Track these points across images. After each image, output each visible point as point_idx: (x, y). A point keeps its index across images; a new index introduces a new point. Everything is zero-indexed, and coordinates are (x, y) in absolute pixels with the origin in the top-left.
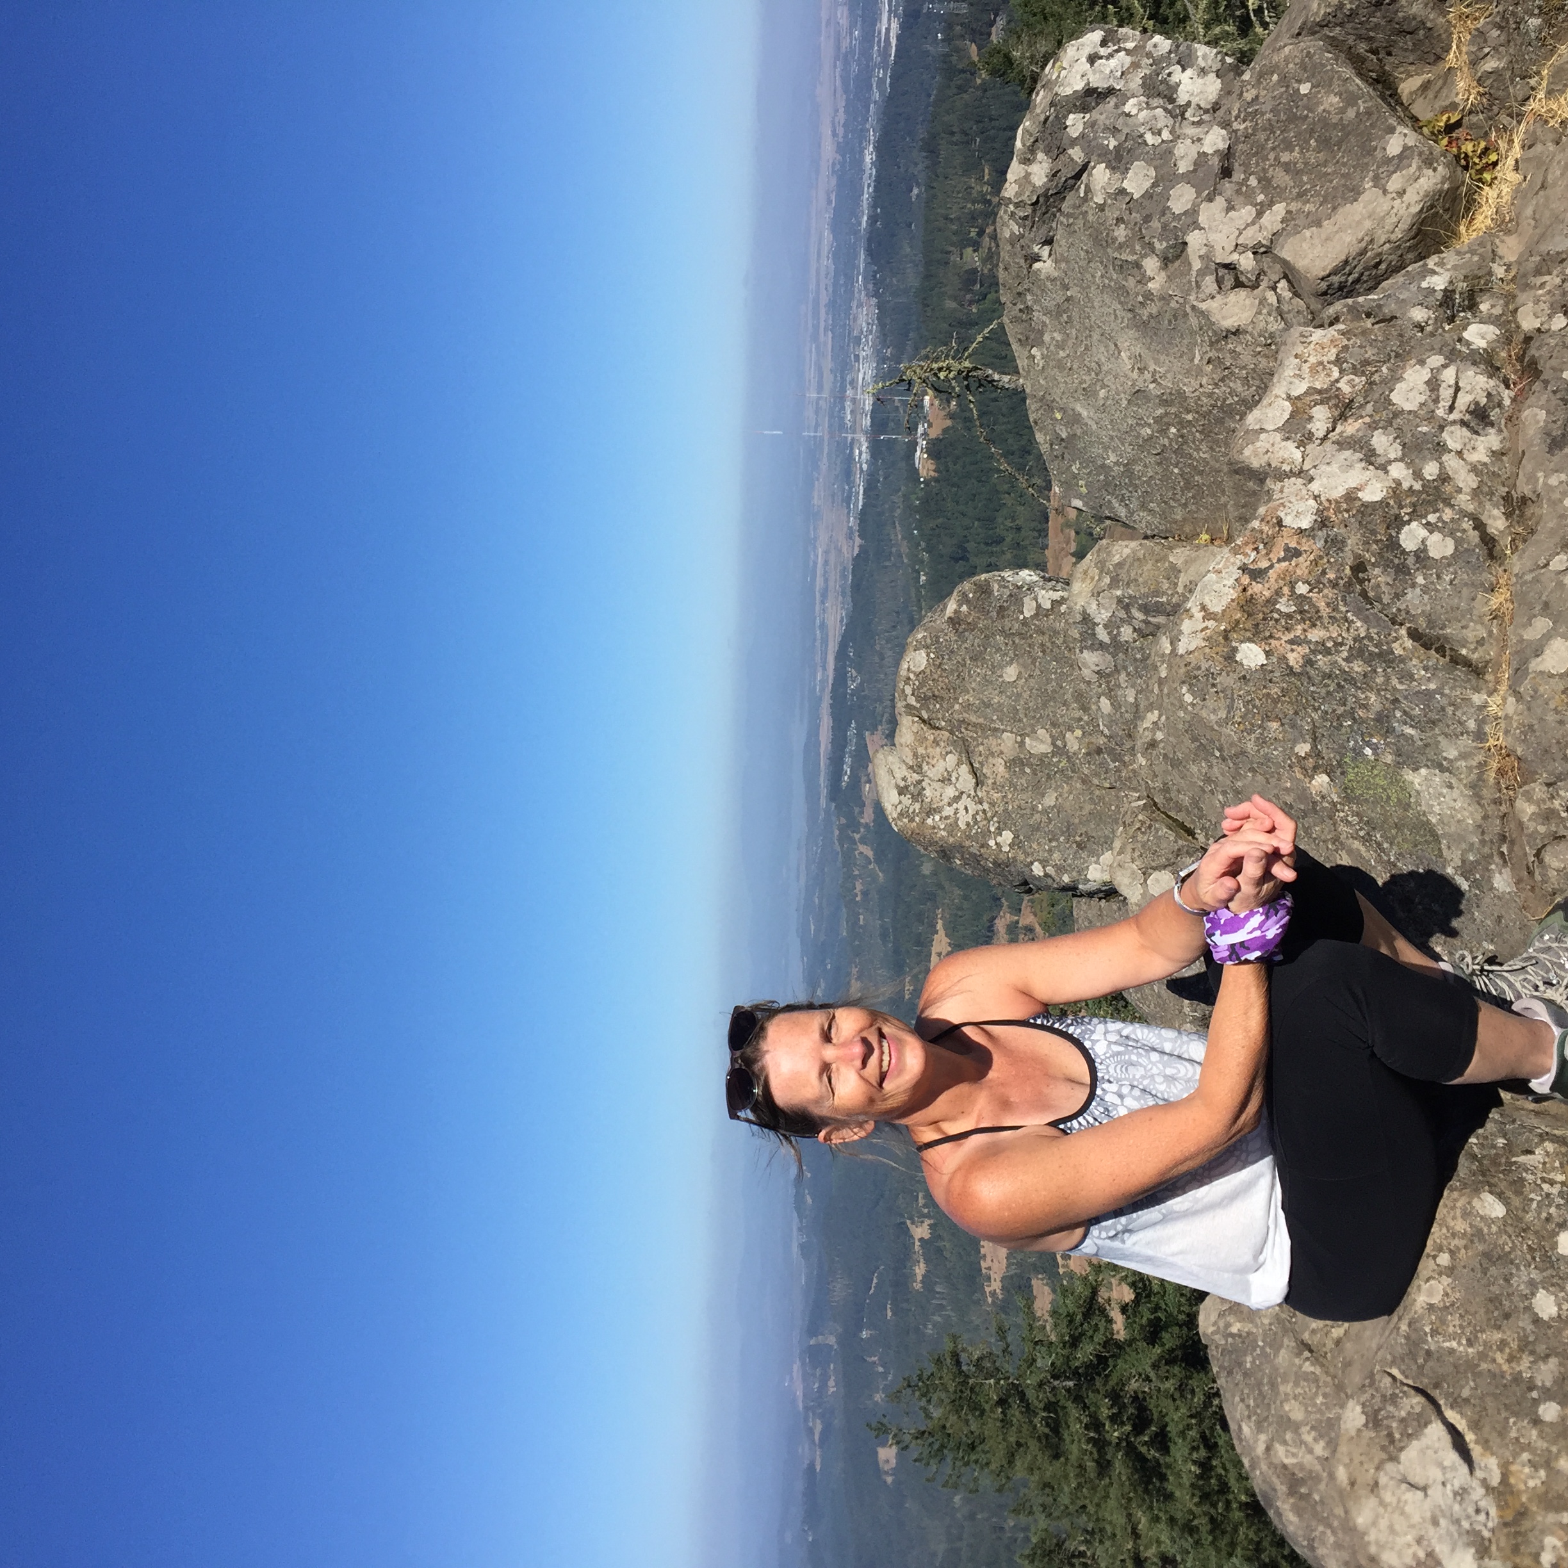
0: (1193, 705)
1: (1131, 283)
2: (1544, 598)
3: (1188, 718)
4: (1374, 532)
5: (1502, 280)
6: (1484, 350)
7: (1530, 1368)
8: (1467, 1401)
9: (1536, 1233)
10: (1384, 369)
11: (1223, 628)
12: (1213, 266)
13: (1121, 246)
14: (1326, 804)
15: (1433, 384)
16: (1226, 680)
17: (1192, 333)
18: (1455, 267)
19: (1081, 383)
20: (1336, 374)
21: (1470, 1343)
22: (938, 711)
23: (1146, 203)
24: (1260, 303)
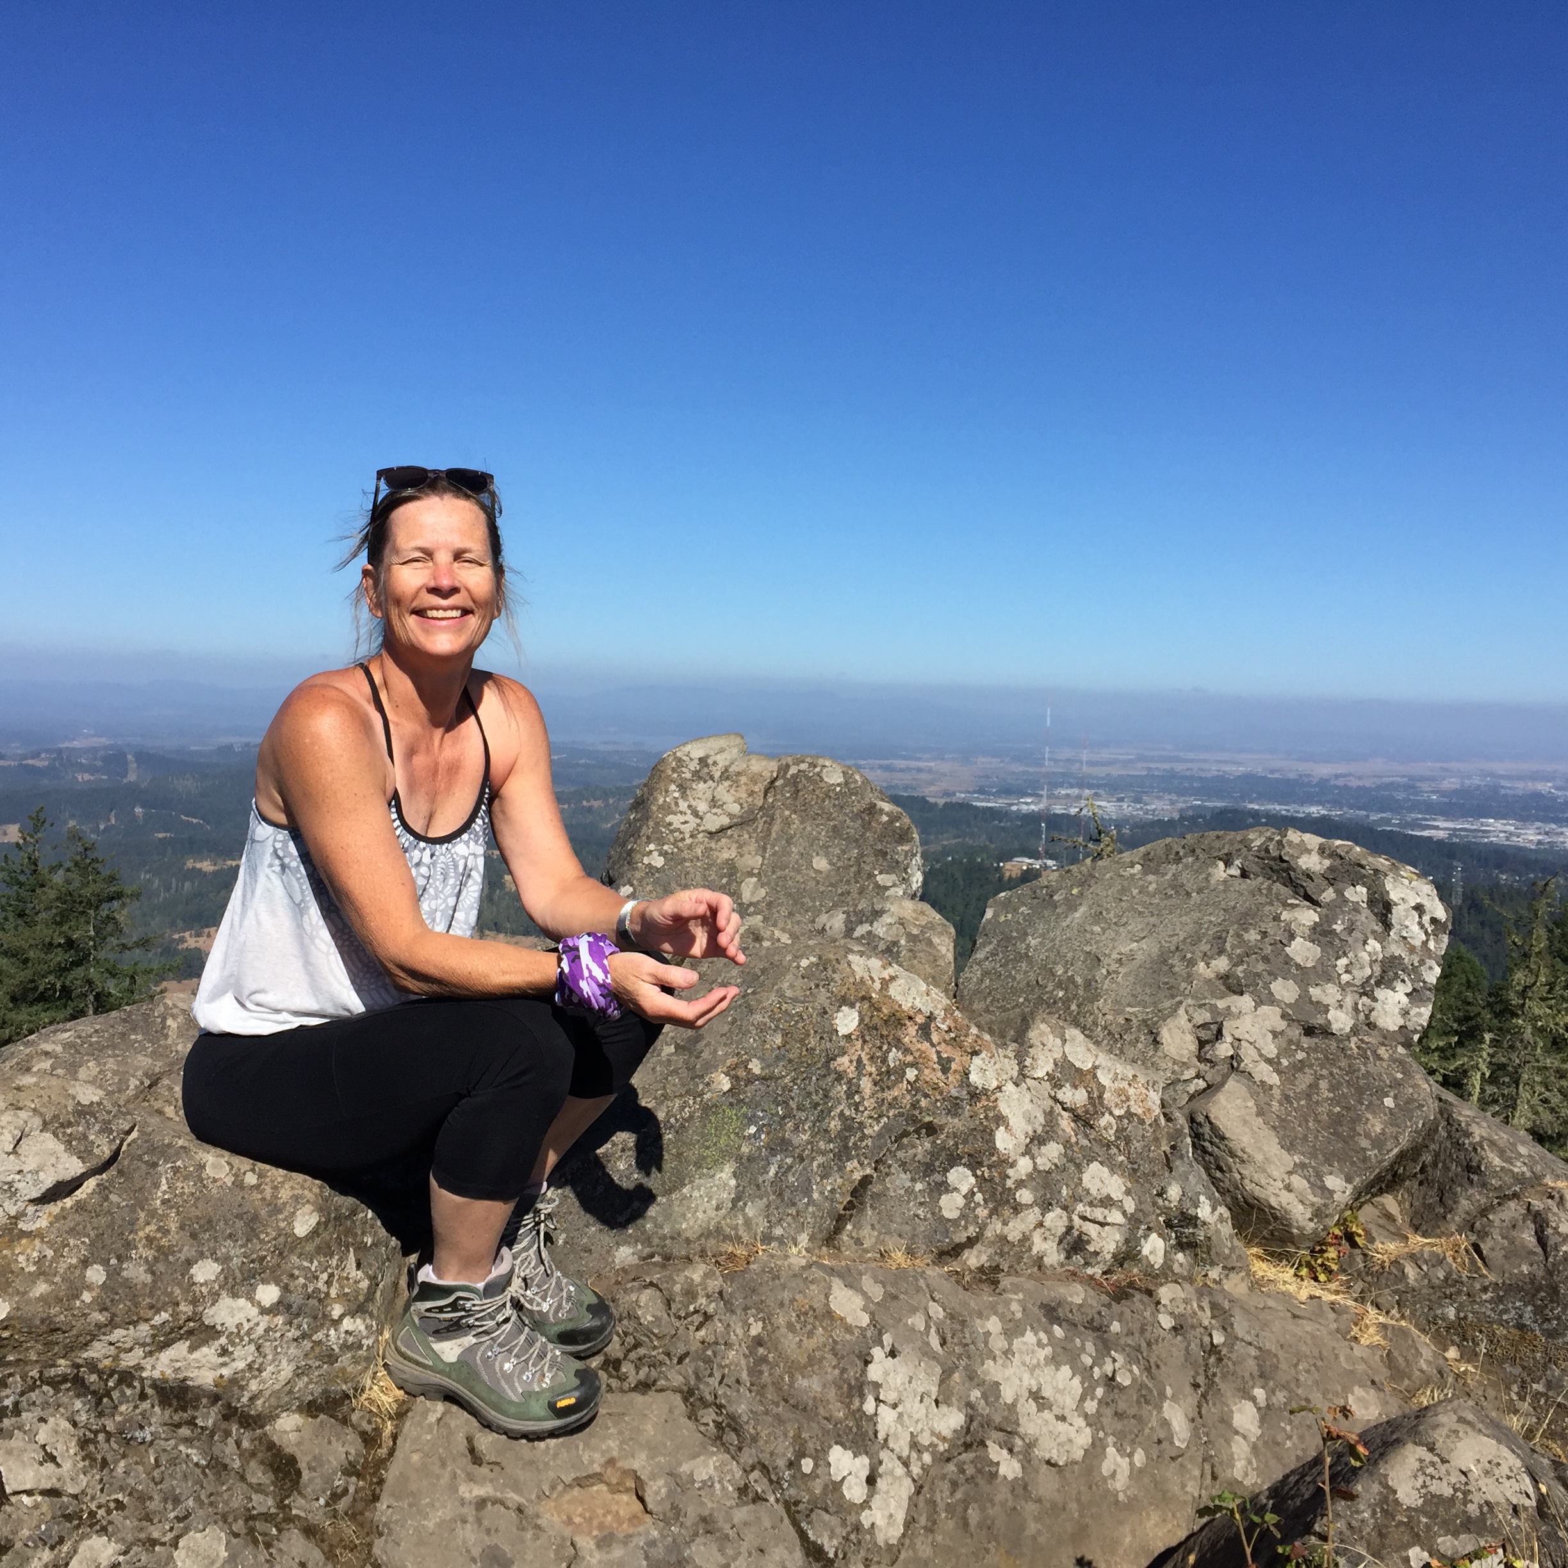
0: (798, 967)
1: (1204, 947)
2: (902, 1296)
3: (785, 963)
4: (965, 1142)
5: (1206, 1275)
6: (1140, 1251)
7: (141, 1257)
8: (106, 1199)
9: (279, 1265)
10: (1122, 1158)
11: (874, 995)
12: (1219, 1020)
13: (1239, 936)
14: (701, 1087)
15: (1107, 1202)
16: (822, 996)
17: (1155, 1004)
18: (1218, 1231)
19: (1107, 910)
20: (1117, 1112)
21: (164, 1202)
22: (783, 795)
23: (1281, 959)
24: (1184, 1063)
